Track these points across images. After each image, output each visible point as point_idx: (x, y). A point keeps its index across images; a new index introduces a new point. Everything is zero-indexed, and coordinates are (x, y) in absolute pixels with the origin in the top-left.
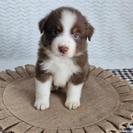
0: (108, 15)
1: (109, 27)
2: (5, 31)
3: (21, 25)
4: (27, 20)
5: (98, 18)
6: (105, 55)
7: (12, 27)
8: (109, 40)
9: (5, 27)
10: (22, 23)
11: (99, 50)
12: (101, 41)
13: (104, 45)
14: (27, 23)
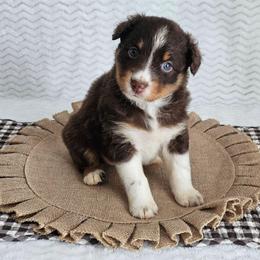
0: (246, 23)
1: (246, 47)
2: (48, 46)
3: (80, 36)
4: (91, 27)
5: (227, 29)
6: (236, 100)
7: (61, 40)
8: (246, 72)
9: (49, 40)
10: (81, 33)
11: (225, 90)
12: (230, 73)
13: (236, 81)
14: (90, 32)
